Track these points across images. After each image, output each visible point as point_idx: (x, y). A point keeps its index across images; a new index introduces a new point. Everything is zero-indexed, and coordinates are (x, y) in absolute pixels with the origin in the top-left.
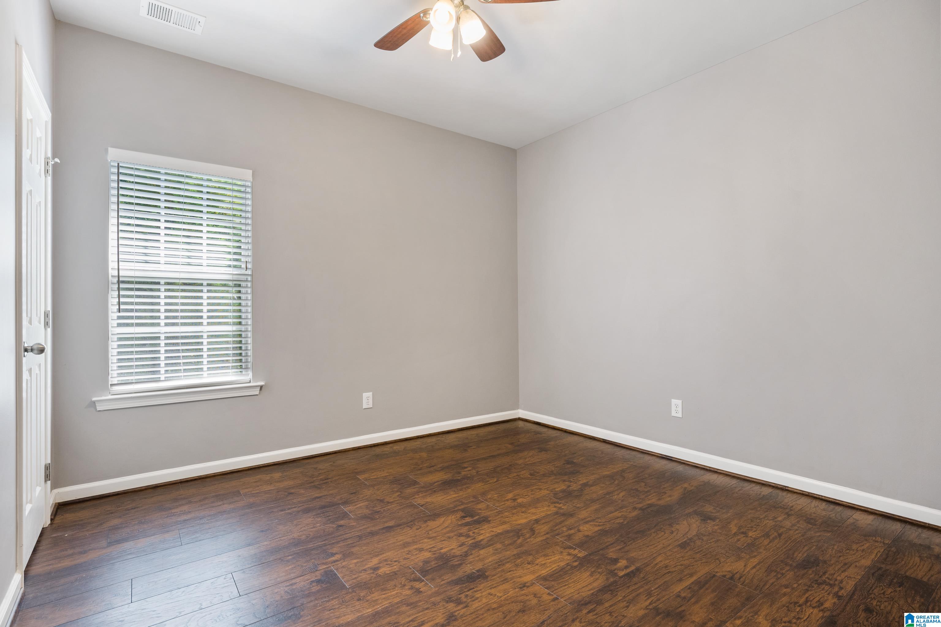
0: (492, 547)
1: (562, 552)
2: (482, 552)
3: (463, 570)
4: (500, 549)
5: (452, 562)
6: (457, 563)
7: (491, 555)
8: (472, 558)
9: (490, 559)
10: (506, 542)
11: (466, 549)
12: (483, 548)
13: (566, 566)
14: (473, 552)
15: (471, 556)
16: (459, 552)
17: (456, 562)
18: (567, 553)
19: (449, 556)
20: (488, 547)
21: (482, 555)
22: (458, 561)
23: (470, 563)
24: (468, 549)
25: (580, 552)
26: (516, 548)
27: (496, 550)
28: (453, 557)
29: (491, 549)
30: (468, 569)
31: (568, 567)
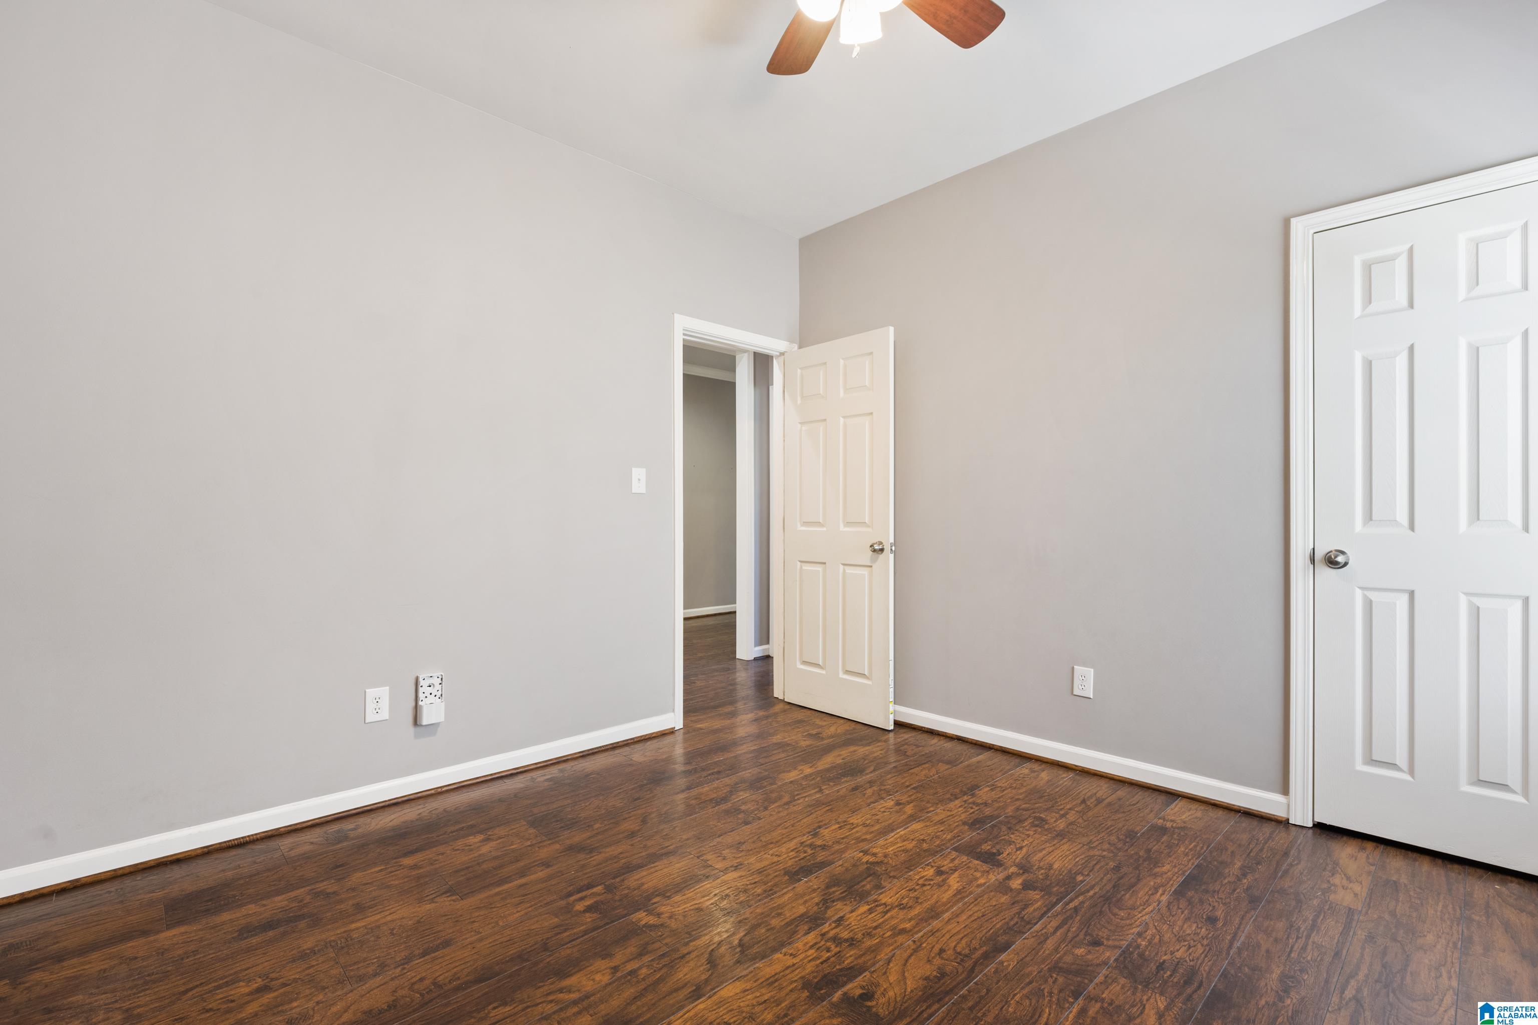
0: (788, 920)
1: (670, 917)
2: (802, 910)
3: (822, 880)
4: (774, 917)
5: (841, 889)
6: (834, 889)
7: (786, 905)
8: (814, 898)
9: (786, 897)
10: (763, 931)
11: (830, 913)
12: (802, 916)
13: (672, 896)
14: (816, 907)
15: (817, 901)
16: (838, 907)
17: (837, 891)
18: (663, 916)
19: (851, 898)
20: (793, 919)
21: (801, 905)
22: (834, 892)
23: (814, 890)
24: (826, 913)
25: (640, 920)
26: (746, 919)
27: (779, 914)
28: (844, 897)
29: (788, 915)
30: (815, 881)
31: (669, 894)
